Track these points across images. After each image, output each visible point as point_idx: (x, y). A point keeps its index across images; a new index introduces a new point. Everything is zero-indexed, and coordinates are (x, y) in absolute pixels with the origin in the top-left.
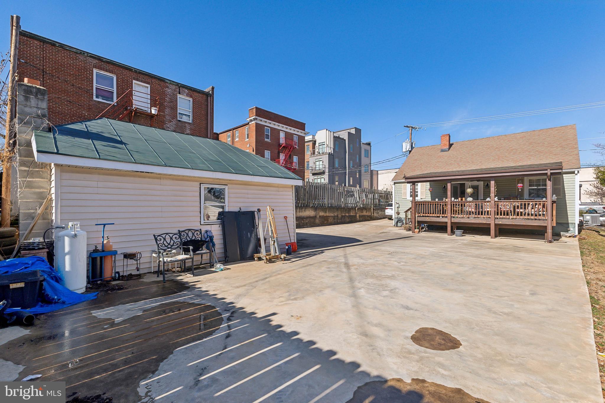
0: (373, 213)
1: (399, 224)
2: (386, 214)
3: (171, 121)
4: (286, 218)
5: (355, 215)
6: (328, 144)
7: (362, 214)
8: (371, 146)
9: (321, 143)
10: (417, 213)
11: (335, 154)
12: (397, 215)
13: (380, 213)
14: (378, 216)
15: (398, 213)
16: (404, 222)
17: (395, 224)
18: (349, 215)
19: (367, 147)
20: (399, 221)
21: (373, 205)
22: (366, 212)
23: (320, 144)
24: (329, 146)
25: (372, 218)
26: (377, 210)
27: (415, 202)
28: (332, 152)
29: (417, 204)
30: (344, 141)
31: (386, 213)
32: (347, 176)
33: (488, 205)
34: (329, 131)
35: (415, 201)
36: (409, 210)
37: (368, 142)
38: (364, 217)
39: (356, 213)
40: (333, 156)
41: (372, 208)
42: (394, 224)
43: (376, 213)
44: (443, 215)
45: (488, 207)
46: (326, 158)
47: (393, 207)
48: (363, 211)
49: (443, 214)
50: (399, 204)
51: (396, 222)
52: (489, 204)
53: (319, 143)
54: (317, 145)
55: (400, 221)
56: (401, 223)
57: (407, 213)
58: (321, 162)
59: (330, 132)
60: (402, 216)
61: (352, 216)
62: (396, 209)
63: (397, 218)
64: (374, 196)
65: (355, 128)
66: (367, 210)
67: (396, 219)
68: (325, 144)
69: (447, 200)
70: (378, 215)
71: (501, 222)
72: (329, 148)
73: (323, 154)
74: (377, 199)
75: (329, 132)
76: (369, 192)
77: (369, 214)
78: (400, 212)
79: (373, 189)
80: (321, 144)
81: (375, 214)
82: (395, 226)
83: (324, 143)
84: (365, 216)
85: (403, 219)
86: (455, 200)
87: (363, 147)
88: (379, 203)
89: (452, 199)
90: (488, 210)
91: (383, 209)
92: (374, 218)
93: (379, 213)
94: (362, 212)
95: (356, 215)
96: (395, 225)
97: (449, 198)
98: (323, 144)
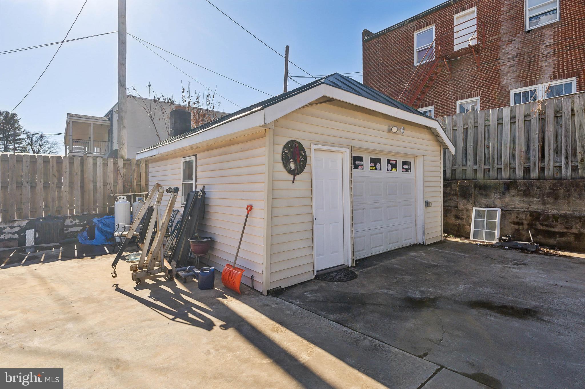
3: (511, 41)
4: (250, 208)
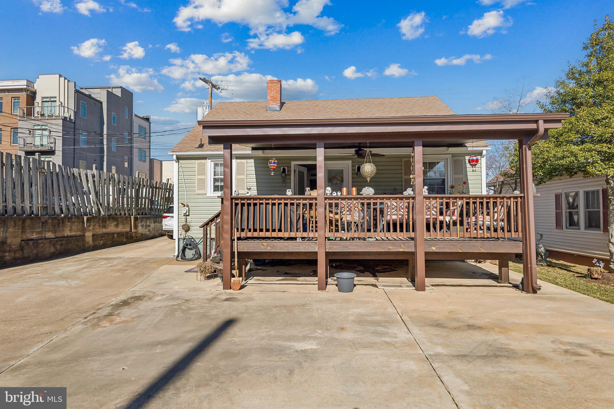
0: (136, 227)
1: (189, 253)
2: (164, 228)
5: (79, 233)
6: (62, 100)
7: (104, 230)
8: (150, 123)
9: (47, 98)
10: (238, 231)
11: (78, 122)
12: (184, 233)
13: (152, 225)
14: (148, 233)
15: (187, 229)
16: (201, 247)
17: (179, 253)
18: (59, 234)
19: (145, 124)
20: (189, 247)
21: (137, 210)
22: (117, 226)
23: (44, 100)
24: (66, 106)
25: (132, 238)
26: (145, 220)
27: (232, 199)
28: (72, 118)
29: (237, 204)
30: (100, 104)
31: (163, 225)
32: (105, 163)
33: (393, 207)
34: (65, 79)
35: (231, 194)
36: (212, 220)
37: (146, 116)
38: (110, 237)
39: (84, 230)
40: (73, 124)
41: (132, 217)
42: (176, 254)
43: (142, 226)
44: (305, 235)
45: (393, 211)
46: (57, 126)
47: (175, 214)
48: (108, 222)
49: (305, 230)
50: (188, 206)
51: (181, 249)
52: (395, 204)
53: (43, 98)
54: (38, 99)
55: (190, 245)
56: (193, 252)
57: (208, 229)
58: (46, 133)
59: (68, 81)
60: (197, 233)
61: (70, 236)
62: (183, 219)
63: (184, 239)
64: (137, 192)
65: (121, 87)
66: (120, 220)
67: (181, 242)
68: (56, 101)
69: (314, 193)
70: (146, 230)
71: (434, 248)
72: (66, 109)
73: (50, 118)
74: (145, 198)
75: (66, 81)
76: (124, 183)
77: (124, 230)
78: (192, 224)
79: (137, 176)
80: (48, 100)
81: (140, 228)
82: (179, 259)
83: (55, 99)
84: (113, 234)
85: (197, 241)
86: (335, 194)
87: (136, 122)
88: (151, 207)
89: (327, 192)
90: (394, 217)
91: (159, 218)
92: (137, 237)
93: (149, 226)
94: (104, 227)
95: (84, 235)
96: (178, 256)
97: (321, 188)
98: (52, 99)
